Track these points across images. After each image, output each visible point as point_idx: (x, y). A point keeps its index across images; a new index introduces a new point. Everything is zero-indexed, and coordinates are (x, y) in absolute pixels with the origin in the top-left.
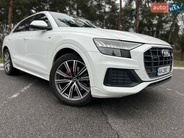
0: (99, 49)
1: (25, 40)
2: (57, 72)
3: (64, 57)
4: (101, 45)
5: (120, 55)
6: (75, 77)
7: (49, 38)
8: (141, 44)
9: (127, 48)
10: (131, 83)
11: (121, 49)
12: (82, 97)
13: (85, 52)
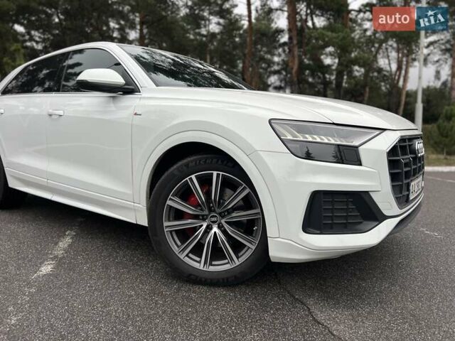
0: (289, 145)
1: (53, 117)
2: (169, 202)
3: (187, 165)
4: (290, 137)
6: (214, 211)
7: (136, 114)
8: (378, 132)
10: (361, 223)
11: (339, 145)
13: (252, 153)
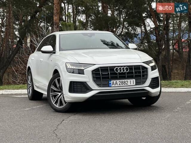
0: (67, 69)
1: (41, 61)
4: (69, 67)
5: (78, 73)
7: (51, 61)
8: (92, 65)
9: (83, 68)
11: (78, 69)
12: (65, 105)
13: (61, 72)
